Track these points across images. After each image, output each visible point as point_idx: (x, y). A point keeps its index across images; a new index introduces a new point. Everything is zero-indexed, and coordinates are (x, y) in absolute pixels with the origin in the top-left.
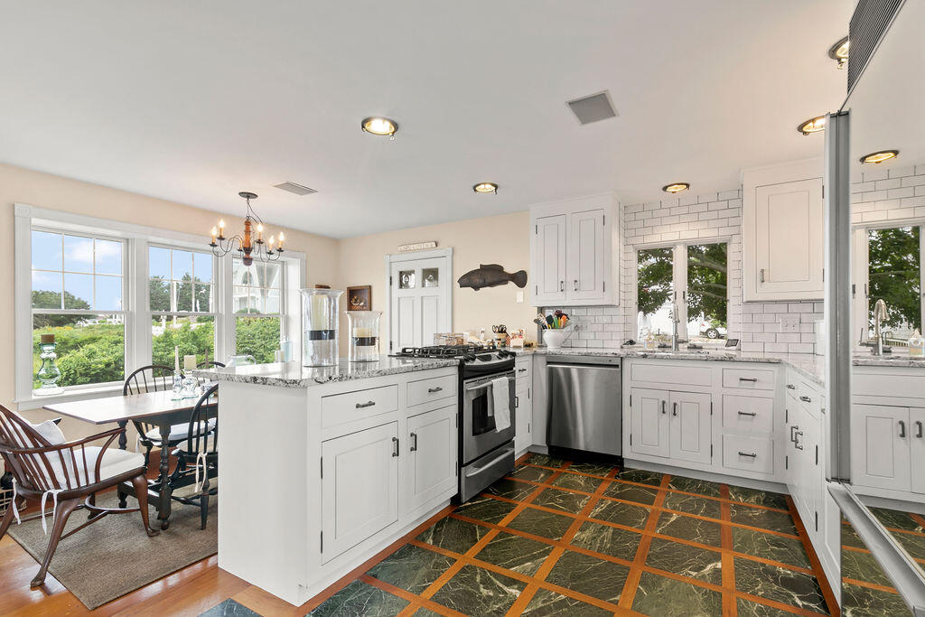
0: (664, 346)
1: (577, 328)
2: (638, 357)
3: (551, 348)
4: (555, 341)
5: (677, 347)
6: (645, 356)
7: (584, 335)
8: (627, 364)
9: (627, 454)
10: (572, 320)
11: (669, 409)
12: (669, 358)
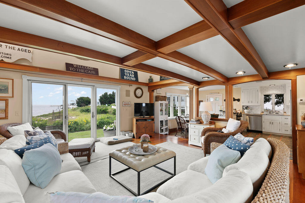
0: (270, 113)
1: (251, 109)
2: (265, 115)
3: (246, 113)
4: (247, 112)
5: (273, 113)
6: (267, 114)
7: (252, 110)
8: (263, 116)
9: (263, 131)
10: (250, 108)
11: (271, 123)
12: (271, 115)
